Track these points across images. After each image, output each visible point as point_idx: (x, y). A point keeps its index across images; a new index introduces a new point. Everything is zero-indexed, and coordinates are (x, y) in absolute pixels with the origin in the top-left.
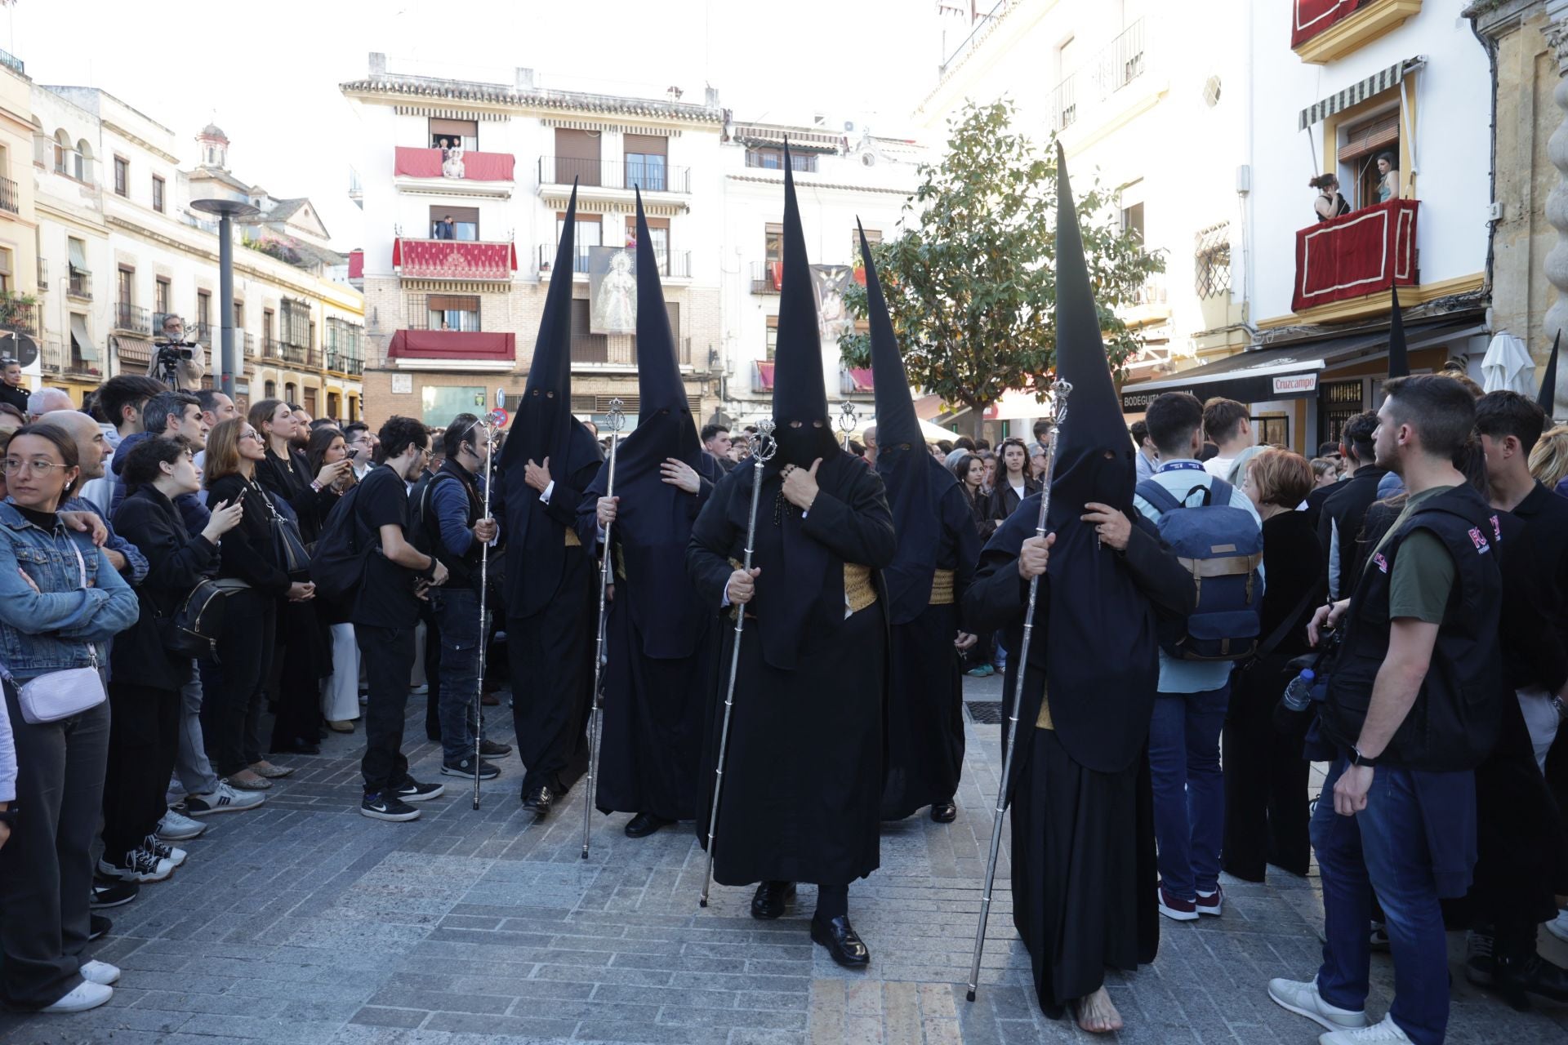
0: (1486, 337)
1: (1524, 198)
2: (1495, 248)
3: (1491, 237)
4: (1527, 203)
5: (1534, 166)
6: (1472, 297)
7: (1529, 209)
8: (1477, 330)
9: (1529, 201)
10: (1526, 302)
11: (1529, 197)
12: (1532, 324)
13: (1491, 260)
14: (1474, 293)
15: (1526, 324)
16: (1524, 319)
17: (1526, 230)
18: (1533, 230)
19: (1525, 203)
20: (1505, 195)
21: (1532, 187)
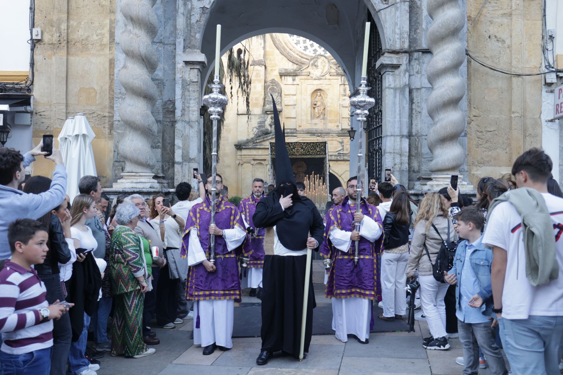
0: (29, 115)
1: (62, 31)
2: (35, 57)
3: (32, 50)
4: (64, 35)
5: (68, 13)
6: (16, 86)
7: (65, 38)
8: (22, 109)
9: (65, 34)
10: (64, 97)
11: (66, 31)
12: (68, 111)
13: (32, 64)
14: (17, 84)
15: (64, 111)
16: (63, 107)
17: (64, 52)
18: (68, 53)
19: (63, 34)
20: (42, 25)
21: (68, 26)
